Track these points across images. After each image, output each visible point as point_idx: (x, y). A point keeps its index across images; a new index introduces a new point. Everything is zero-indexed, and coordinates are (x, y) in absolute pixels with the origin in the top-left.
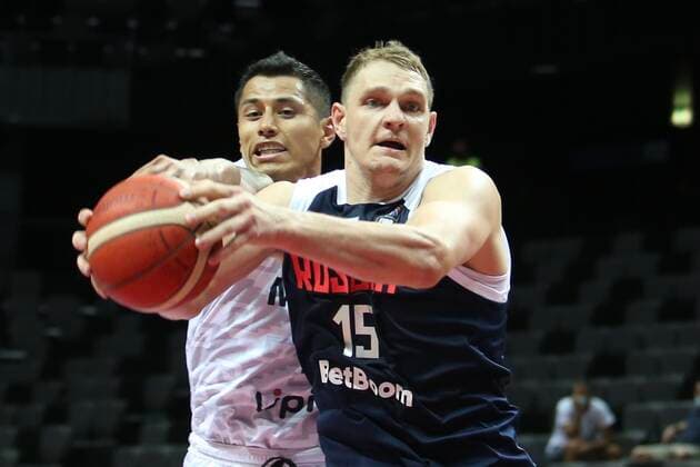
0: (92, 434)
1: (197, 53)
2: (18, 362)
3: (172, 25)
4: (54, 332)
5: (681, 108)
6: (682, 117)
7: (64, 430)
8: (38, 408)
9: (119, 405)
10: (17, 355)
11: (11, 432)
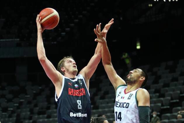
0: (42, 109)
1: (55, 43)
2: (29, 97)
3: (51, 38)
4: (34, 92)
5: (138, 46)
6: (138, 47)
7: (37, 108)
8: (33, 105)
9: (46, 103)
10: (29, 96)
11: (28, 109)
